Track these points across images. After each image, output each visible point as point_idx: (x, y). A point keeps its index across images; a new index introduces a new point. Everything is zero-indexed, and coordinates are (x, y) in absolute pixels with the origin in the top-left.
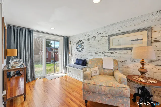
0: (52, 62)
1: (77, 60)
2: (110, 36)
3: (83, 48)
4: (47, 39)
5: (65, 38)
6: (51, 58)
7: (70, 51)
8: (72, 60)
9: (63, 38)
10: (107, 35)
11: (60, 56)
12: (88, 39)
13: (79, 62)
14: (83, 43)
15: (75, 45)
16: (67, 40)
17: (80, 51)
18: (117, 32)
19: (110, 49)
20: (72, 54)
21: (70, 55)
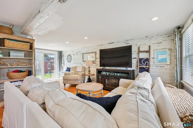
0: (48, 73)
1: (68, 68)
2: (83, 54)
3: (71, 60)
4: (44, 54)
5: (59, 52)
6: (48, 69)
7: (63, 62)
8: (64, 68)
9: (57, 52)
10: (82, 53)
11: (55, 66)
12: (74, 54)
13: (68, 69)
14: (71, 57)
15: (66, 58)
16: (60, 54)
17: (69, 62)
18: (86, 52)
19: (83, 61)
20: (64, 64)
21: (63, 65)
